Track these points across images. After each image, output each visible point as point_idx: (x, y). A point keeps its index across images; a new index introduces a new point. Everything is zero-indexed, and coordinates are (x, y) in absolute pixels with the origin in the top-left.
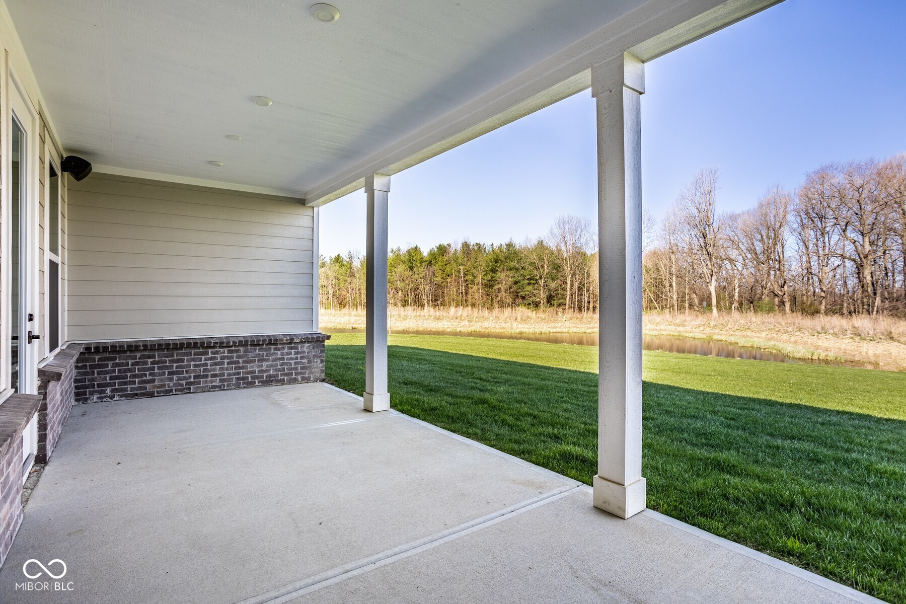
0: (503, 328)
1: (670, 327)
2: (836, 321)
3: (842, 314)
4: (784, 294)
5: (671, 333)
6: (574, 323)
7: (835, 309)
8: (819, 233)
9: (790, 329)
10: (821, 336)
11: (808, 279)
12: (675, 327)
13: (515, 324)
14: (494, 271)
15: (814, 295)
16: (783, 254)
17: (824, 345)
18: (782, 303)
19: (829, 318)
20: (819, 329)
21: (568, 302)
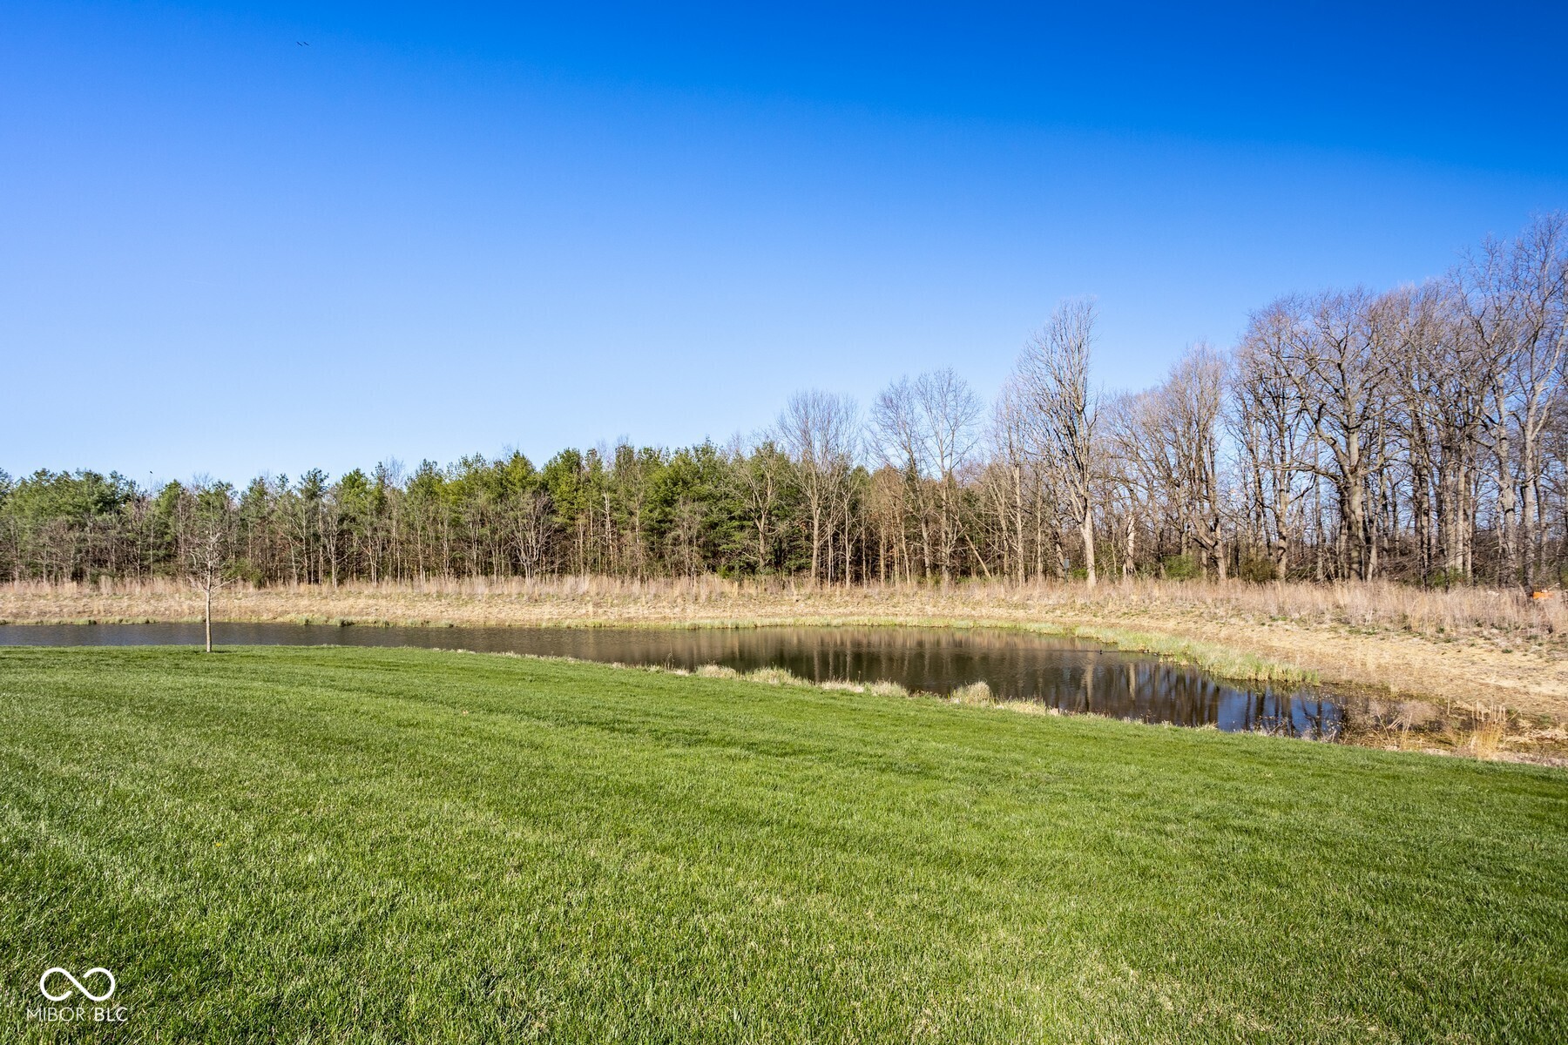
0: (664, 618)
1: (998, 612)
2: (1305, 595)
3: (1315, 580)
4: (1216, 543)
5: (999, 624)
6: (813, 606)
7: (1302, 572)
8: (1274, 428)
9: (1221, 612)
10: (1277, 626)
11: (1258, 516)
12: (1010, 611)
13: (691, 609)
14: (669, 502)
15: (1269, 546)
16: (1213, 466)
17: (1282, 644)
18: (1214, 561)
19: (1292, 587)
20: (1274, 612)
21: (814, 564)
